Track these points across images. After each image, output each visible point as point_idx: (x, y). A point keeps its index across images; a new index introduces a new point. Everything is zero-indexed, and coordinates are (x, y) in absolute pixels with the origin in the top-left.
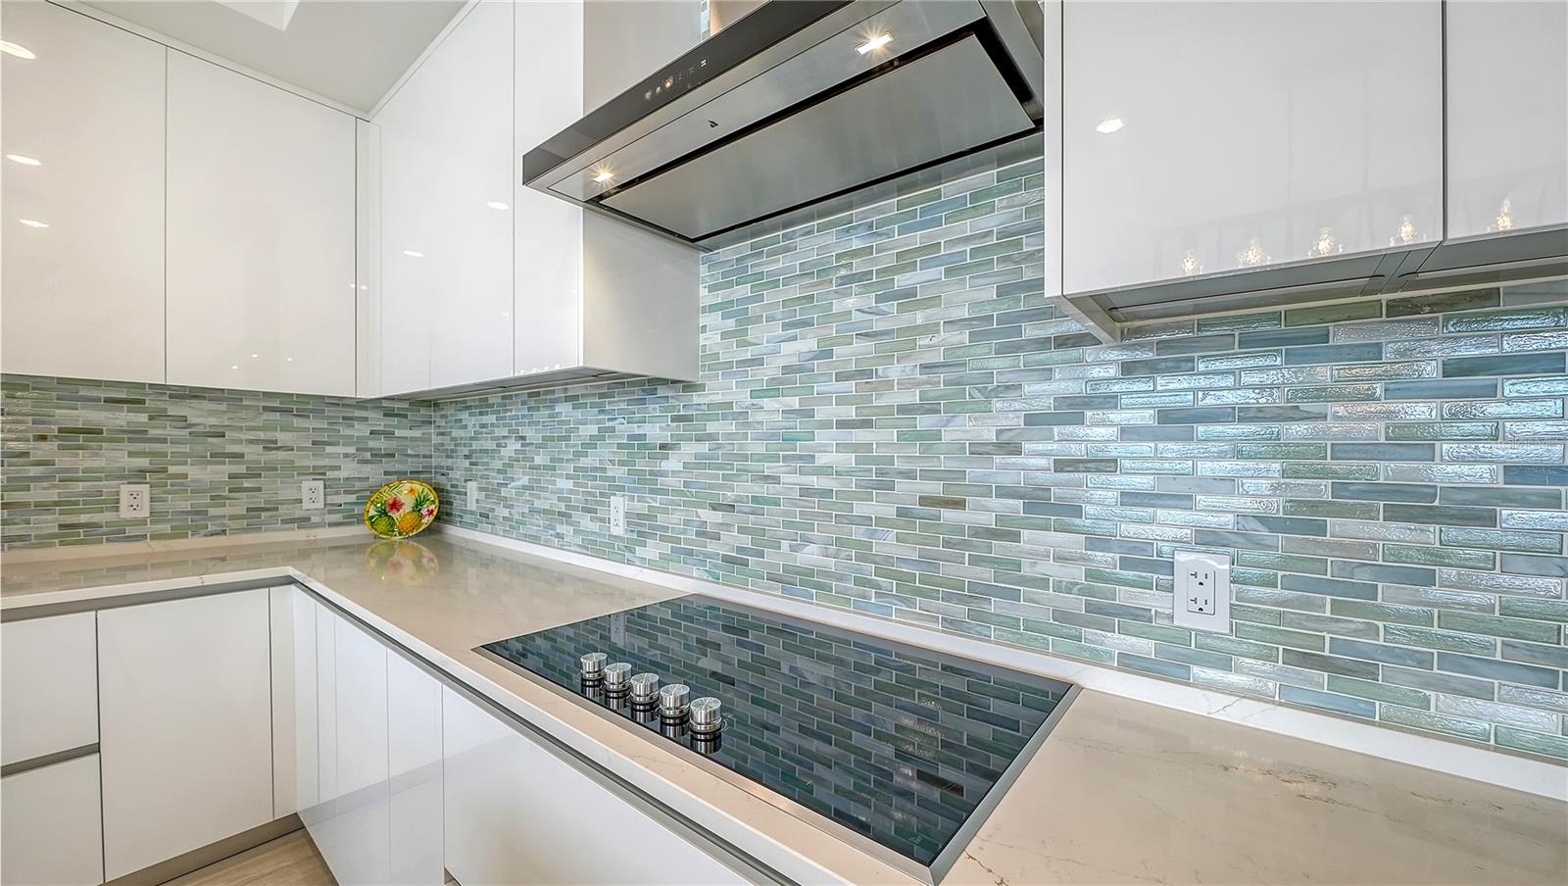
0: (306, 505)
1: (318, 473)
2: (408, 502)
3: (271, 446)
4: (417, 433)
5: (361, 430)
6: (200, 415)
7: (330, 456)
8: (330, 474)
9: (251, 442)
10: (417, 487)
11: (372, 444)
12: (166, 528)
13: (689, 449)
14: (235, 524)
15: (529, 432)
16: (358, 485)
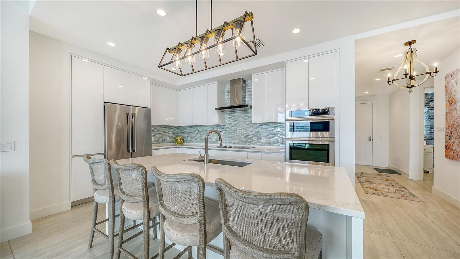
0: (167, 140)
1: (168, 136)
2: (179, 140)
3: (164, 132)
5: (172, 130)
6: (158, 128)
7: (170, 133)
8: (170, 136)
9: (163, 132)
10: (180, 137)
11: (173, 132)
12: (155, 142)
14: (161, 142)
16: (172, 137)
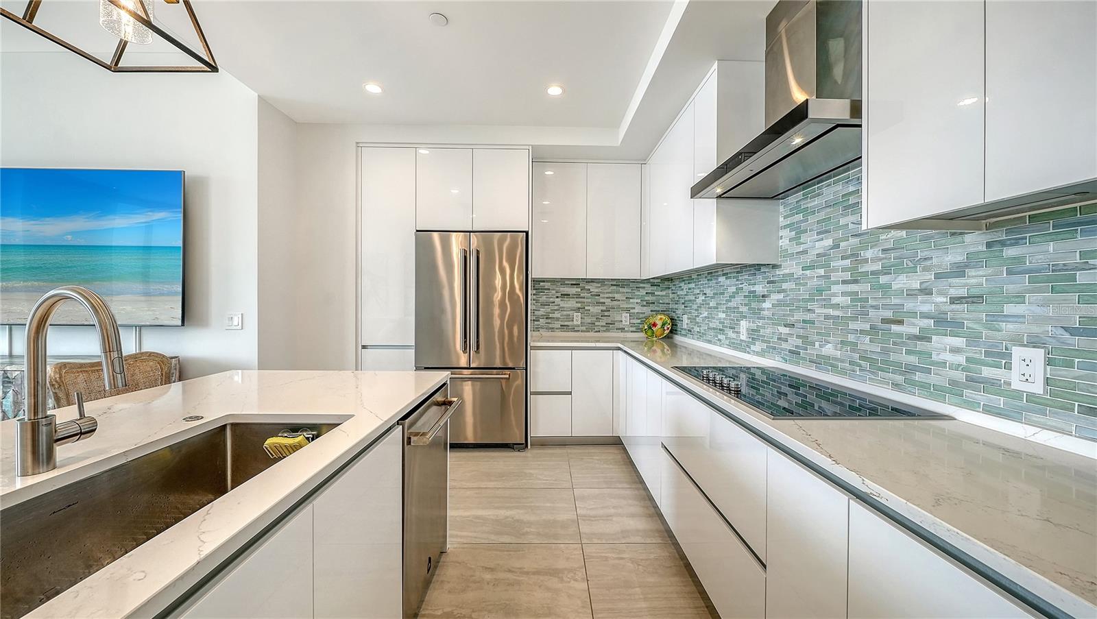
0: (624, 323)
1: (628, 310)
2: (659, 324)
3: (613, 299)
4: (664, 293)
5: (643, 292)
6: (594, 288)
7: (632, 303)
8: (632, 311)
9: (607, 298)
10: (663, 317)
11: (646, 298)
12: (584, 328)
13: (775, 297)
14: (602, 329)
15: (708, 291)
16: (641, 316)
